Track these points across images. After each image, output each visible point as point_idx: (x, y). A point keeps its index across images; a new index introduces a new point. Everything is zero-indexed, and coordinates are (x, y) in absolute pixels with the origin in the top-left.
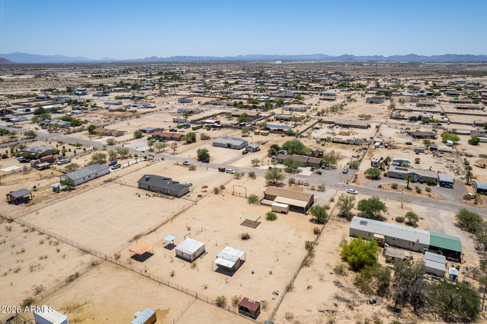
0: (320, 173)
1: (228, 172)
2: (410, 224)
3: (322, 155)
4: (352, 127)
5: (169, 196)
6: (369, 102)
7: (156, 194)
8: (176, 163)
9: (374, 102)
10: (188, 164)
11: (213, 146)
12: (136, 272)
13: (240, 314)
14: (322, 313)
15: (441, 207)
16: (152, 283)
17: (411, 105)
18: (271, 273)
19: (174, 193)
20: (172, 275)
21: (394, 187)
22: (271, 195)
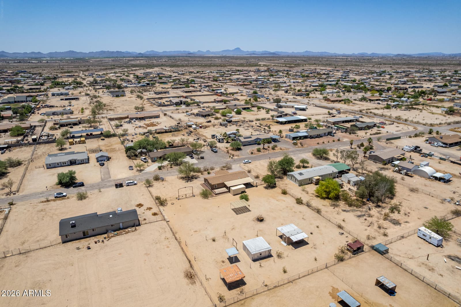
0: (202, 158)
1: (129, 184)
2: (304, 167)
3: (172, 145)
4: (147, 118)
5: (127, 230)
6: (115, 96)
7: (106, 235)
8: (46, 200)
9: (120, 95)
10: (63, 195)
11: (48, 168)
12: (261, 293)
13: (356, 255)
14: (370, 227)
15: (296, 153)
16: (287, 287)
17: (150, 94)
18: (318, 227)
19: (132, 223)
20: (285, 272)
21: (259, 150)
22: (218, 184)
